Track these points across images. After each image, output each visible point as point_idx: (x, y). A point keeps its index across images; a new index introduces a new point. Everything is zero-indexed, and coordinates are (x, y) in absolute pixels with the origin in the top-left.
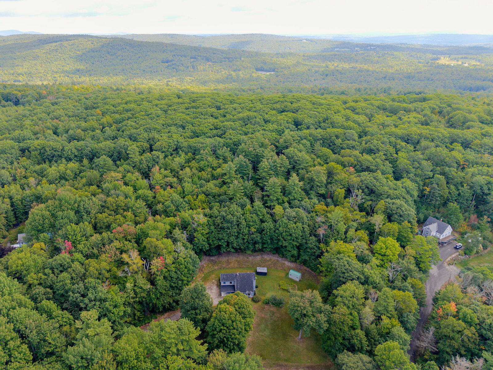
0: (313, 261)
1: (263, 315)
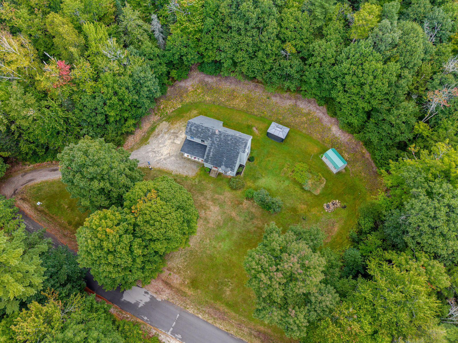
0: (384, 148)
1: (234, 214)
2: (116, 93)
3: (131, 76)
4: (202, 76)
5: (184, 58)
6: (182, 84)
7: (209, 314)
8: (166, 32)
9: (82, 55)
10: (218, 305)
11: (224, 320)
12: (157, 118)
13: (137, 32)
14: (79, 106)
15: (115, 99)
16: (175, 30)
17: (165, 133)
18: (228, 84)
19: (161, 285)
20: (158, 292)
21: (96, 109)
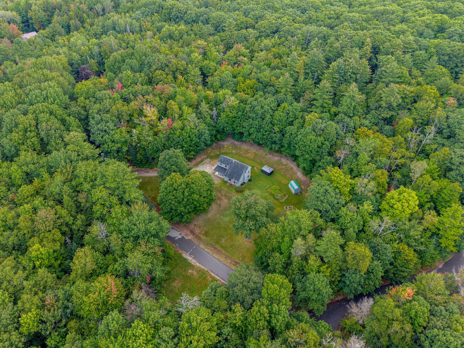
2: (189, 137)
3: (198, 131)
4: (233, 141)
5: (225, 129)
6: (222, 143)
7: (211, 250)
8: (218, 116)
9: (179, 119)
10: (217, 246)
11: (218, 254)
12: (205, 157)
13: (205, 114)
14: (171, 140)
15: (189, 139)
16: (223, 115)
17: (208, 164)
18: (246, 146)
19: (189, 233)
20: (187, 235)
21: (179, 142)
